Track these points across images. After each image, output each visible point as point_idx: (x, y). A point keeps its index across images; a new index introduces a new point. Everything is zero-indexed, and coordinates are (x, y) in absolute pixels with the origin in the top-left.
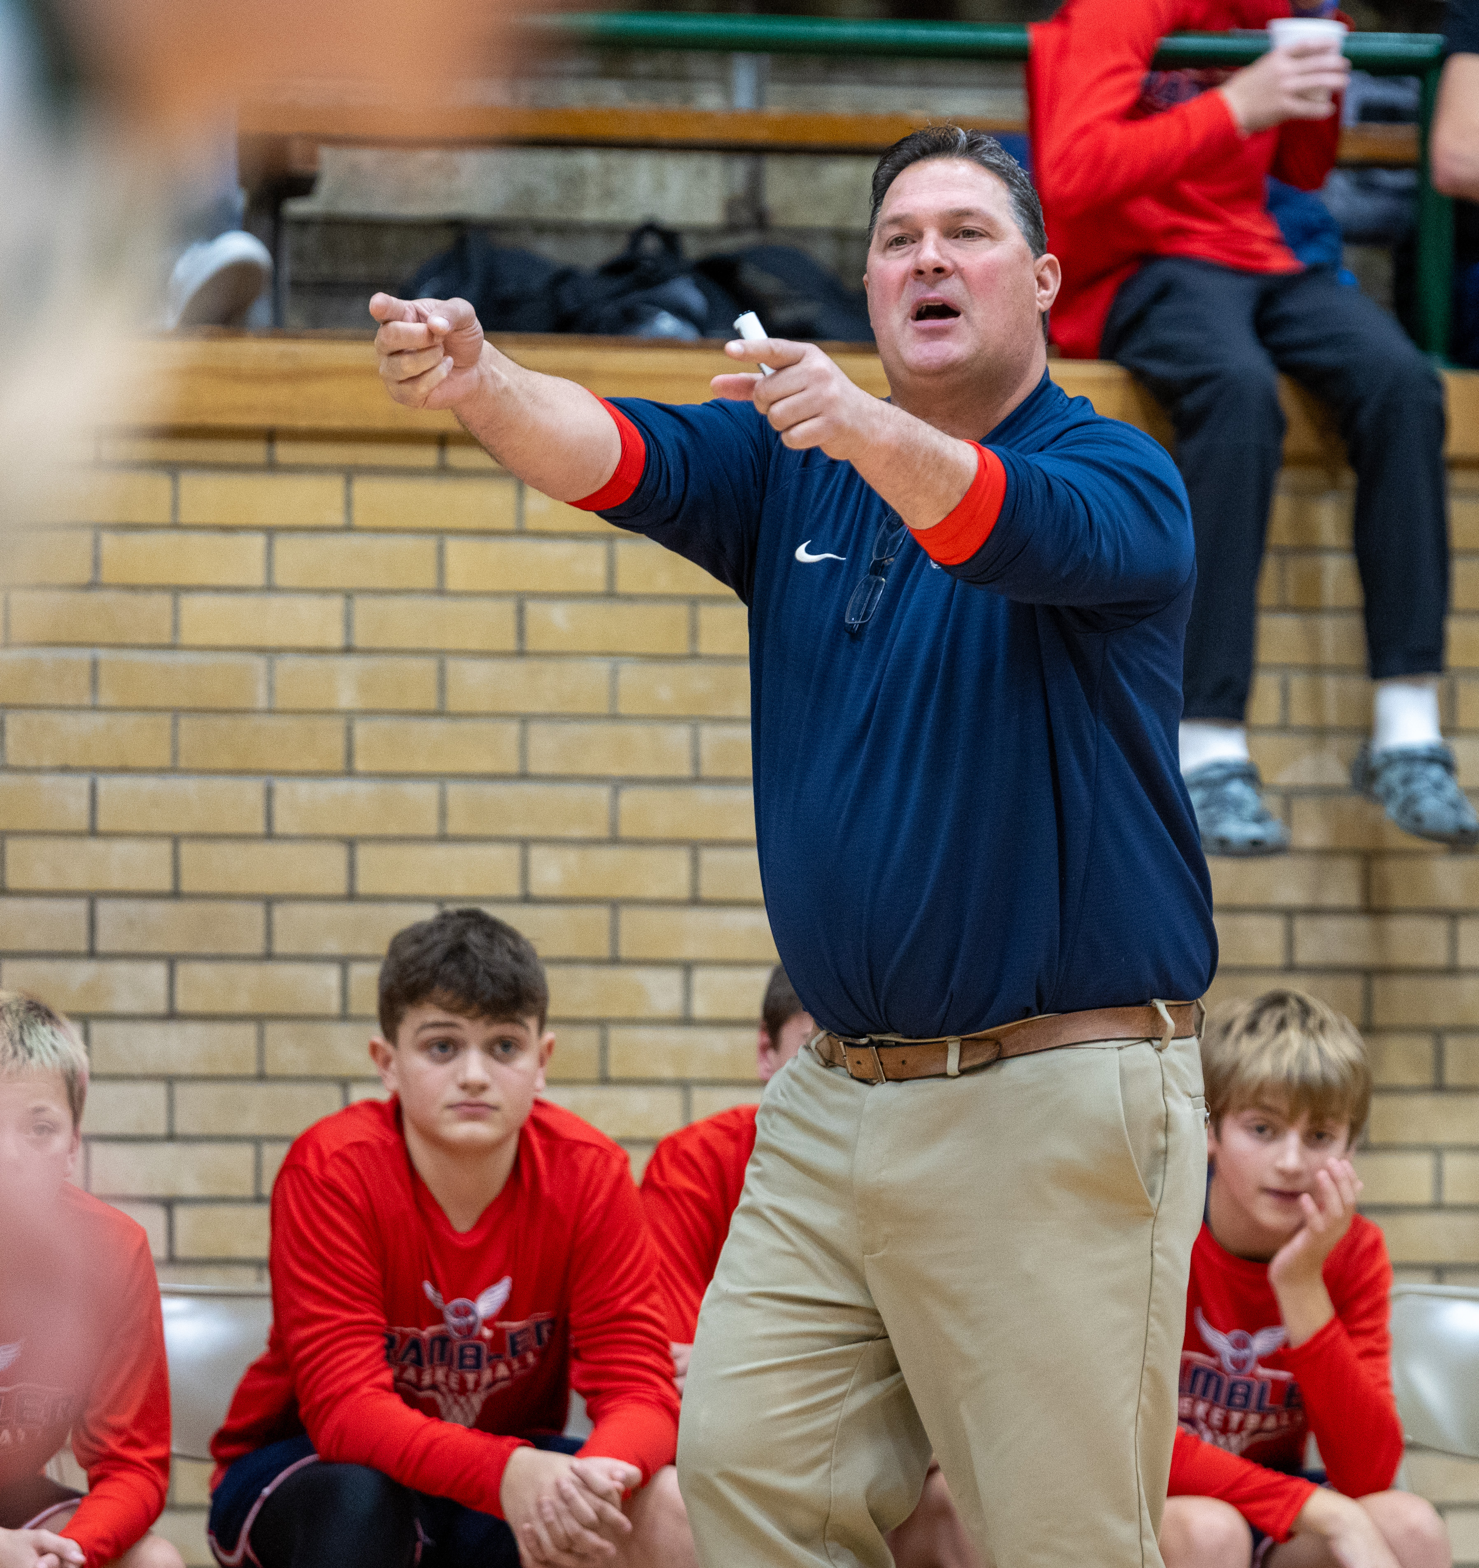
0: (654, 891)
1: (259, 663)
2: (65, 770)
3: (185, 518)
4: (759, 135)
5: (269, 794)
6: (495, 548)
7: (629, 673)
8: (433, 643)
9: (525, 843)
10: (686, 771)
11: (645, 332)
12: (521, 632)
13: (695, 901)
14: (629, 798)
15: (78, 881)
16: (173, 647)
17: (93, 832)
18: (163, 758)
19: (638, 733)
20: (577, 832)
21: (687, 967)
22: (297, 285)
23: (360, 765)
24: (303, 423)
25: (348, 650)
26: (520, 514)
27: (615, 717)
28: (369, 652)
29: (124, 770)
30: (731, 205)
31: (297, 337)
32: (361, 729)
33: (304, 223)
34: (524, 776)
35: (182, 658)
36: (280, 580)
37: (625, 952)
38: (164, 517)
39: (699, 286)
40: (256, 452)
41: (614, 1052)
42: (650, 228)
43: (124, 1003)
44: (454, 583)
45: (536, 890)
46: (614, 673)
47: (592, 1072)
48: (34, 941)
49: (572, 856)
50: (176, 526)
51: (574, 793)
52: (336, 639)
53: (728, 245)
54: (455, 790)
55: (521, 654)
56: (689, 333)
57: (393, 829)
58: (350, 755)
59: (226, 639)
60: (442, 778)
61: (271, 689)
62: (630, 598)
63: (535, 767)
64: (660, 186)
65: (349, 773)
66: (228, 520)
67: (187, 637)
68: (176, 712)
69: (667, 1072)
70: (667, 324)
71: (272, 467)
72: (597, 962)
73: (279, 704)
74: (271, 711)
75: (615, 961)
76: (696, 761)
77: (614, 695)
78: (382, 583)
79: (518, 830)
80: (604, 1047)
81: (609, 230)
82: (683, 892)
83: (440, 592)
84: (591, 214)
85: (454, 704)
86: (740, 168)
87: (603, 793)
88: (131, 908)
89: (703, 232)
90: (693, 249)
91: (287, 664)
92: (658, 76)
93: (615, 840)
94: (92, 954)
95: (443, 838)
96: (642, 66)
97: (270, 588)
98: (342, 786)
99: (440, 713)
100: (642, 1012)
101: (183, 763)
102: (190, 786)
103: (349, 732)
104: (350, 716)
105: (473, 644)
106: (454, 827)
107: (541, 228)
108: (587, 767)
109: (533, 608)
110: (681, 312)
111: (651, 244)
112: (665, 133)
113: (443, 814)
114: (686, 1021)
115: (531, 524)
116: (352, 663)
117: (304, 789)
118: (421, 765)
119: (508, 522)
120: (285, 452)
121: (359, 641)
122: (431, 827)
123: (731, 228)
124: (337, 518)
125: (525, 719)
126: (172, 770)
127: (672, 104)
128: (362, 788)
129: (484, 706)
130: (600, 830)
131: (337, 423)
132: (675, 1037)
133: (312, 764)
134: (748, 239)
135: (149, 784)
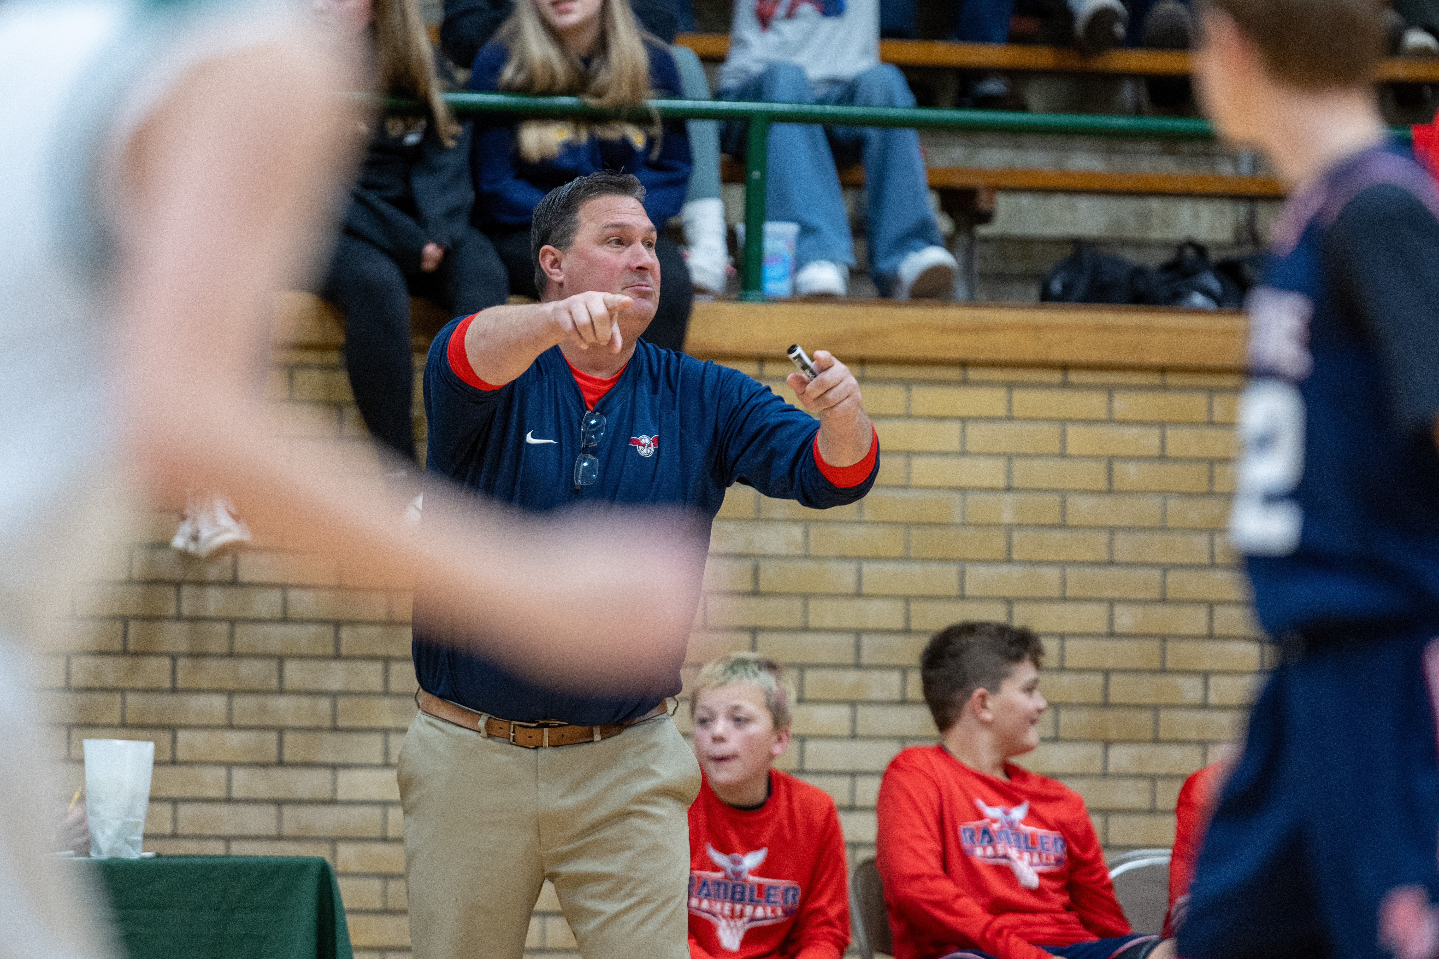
0: (1187, 630)
1: (956, 497)
2: (843, 558)
3: (915, 411)
4: (1253, 189)
5: (962, 574)
6: (1095, 431)
7: (1174, 504)
8: (1059, 486)
9: (1111, 602)
10: (1205, 560)
11: (1185, 305)
12: (1110, 479)
13: (1211, 636)
14: (1172, 577)
15: (850, 622)
16: (907, 487)
17: (859, 595)
18: (899, 552)
19: (1178, 539)
20: (1142, 595)
21: (1206, 675)
22: (984, 277)
23: (1016, 556)
24: (984, 356)
25: (1009, 489)
26: (1110, 410)
27: (1164, 529)
28: (1021, 490)
29: (877, 558)
30: (1237, 230)
31: (981, 306)
32: (1016, 536)
33: (986, 240)
34: (1111, 563)
35: (911, 495)
36: (970, 448)
37: (1169, 665)
38: (901, 411)
39: (1217, 277)
40: (955, 374)
41: (1162, 725)
42: (1191, 244)
43: (876, 694)
44: (1071, 450)
45: (1118, 628)
46: (1165, 505)
47: (1149, 736)
48: (824, 658)
49: (1139, 610)
50: (909, 417)
51: (1140, 574)
52: (1001, 483)
53: (1235, 254)
54: (1071, 572)
55: (1110, 491)
56: (1211, 305)
57: (1034, 593)
58: (1009, 549)
59: (937, 482)
60: (1063, 564)
61: (964, 512)
62: (1174, 460)
63: (1118, 558)
64: (1196, 218)
65: (1008, 560)
66: (940, 413)
67: (915, 481)
68: (908, 525)
69: (1194, 735)
70: (1198, 299)
71: (965, 382)
72: (1152, 672)
73: (969, 520)
74: (964, 525)
75: (1163, 671)
76: (1212, 555)
77: (1164, 515)
78: (1028, 450)
79: (1108, 594)
80: (1156, 721)
81: (1165, 245)
82: (1203, 630)
83: (1063, 455)
84: (1156, 234)
85: (1071, 520)
86: (1243, 209)
87: (1157, 574)
88: (880, 639)
89: (1220, 246)
90: (1214, 256)
91: (973, 498)
92: (1195, 154)
93: (1163, 600)
94: (858, 666)
95: (1063, 599)
96: (1185, 148)
97: (964, 453)
98: (1004, 570)
99: (1062, 526)
100: (1179, 701)
101: (913, 554)
102: (915, 569)
103: (1009, 539)
104: (1009, 529)
105: (1082, 485)
106: (1070, 592)
107: (1125, 243)
108: (1149, 558)
109: (1117, 466)
110: (1207, 293)
111: (1190, 253)
112: (1198, 188)
113: (1064, 584)
114: (1204, 706)
115: (1117, 416)
116: (1011, 499)
117: (982, 571)
118: (1051, 556)
119: (1102, 415)
120: (973, 374)
121: (1016, 483)
122: (1056, 592)
123: (1238, 243)
124: (1002, 412)
125: (1112, 530)
126: (905, 559)
127: (1203, 170)
128: (1015, 571)
129: (1087, 522)
130: (1155, 594)
131: (1003, 356)
132: (1198, 716)
133: (987, 555)
134: (1247, 250)
135: (891, 568)
